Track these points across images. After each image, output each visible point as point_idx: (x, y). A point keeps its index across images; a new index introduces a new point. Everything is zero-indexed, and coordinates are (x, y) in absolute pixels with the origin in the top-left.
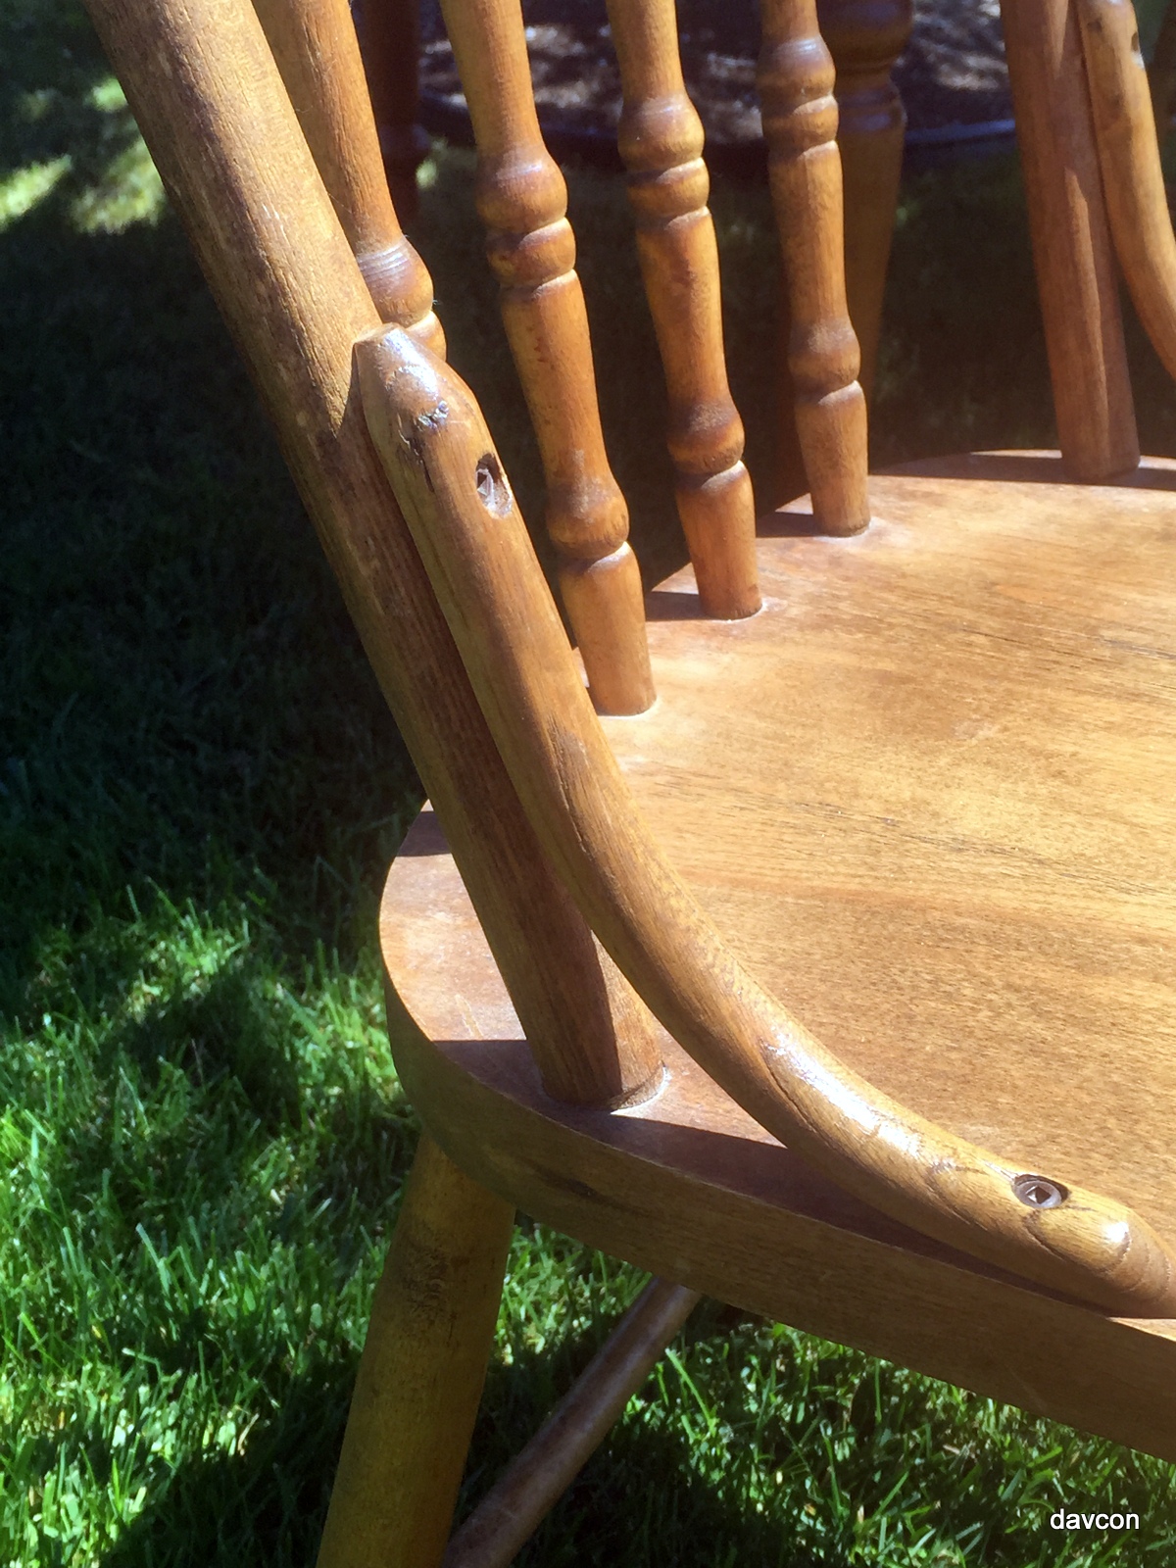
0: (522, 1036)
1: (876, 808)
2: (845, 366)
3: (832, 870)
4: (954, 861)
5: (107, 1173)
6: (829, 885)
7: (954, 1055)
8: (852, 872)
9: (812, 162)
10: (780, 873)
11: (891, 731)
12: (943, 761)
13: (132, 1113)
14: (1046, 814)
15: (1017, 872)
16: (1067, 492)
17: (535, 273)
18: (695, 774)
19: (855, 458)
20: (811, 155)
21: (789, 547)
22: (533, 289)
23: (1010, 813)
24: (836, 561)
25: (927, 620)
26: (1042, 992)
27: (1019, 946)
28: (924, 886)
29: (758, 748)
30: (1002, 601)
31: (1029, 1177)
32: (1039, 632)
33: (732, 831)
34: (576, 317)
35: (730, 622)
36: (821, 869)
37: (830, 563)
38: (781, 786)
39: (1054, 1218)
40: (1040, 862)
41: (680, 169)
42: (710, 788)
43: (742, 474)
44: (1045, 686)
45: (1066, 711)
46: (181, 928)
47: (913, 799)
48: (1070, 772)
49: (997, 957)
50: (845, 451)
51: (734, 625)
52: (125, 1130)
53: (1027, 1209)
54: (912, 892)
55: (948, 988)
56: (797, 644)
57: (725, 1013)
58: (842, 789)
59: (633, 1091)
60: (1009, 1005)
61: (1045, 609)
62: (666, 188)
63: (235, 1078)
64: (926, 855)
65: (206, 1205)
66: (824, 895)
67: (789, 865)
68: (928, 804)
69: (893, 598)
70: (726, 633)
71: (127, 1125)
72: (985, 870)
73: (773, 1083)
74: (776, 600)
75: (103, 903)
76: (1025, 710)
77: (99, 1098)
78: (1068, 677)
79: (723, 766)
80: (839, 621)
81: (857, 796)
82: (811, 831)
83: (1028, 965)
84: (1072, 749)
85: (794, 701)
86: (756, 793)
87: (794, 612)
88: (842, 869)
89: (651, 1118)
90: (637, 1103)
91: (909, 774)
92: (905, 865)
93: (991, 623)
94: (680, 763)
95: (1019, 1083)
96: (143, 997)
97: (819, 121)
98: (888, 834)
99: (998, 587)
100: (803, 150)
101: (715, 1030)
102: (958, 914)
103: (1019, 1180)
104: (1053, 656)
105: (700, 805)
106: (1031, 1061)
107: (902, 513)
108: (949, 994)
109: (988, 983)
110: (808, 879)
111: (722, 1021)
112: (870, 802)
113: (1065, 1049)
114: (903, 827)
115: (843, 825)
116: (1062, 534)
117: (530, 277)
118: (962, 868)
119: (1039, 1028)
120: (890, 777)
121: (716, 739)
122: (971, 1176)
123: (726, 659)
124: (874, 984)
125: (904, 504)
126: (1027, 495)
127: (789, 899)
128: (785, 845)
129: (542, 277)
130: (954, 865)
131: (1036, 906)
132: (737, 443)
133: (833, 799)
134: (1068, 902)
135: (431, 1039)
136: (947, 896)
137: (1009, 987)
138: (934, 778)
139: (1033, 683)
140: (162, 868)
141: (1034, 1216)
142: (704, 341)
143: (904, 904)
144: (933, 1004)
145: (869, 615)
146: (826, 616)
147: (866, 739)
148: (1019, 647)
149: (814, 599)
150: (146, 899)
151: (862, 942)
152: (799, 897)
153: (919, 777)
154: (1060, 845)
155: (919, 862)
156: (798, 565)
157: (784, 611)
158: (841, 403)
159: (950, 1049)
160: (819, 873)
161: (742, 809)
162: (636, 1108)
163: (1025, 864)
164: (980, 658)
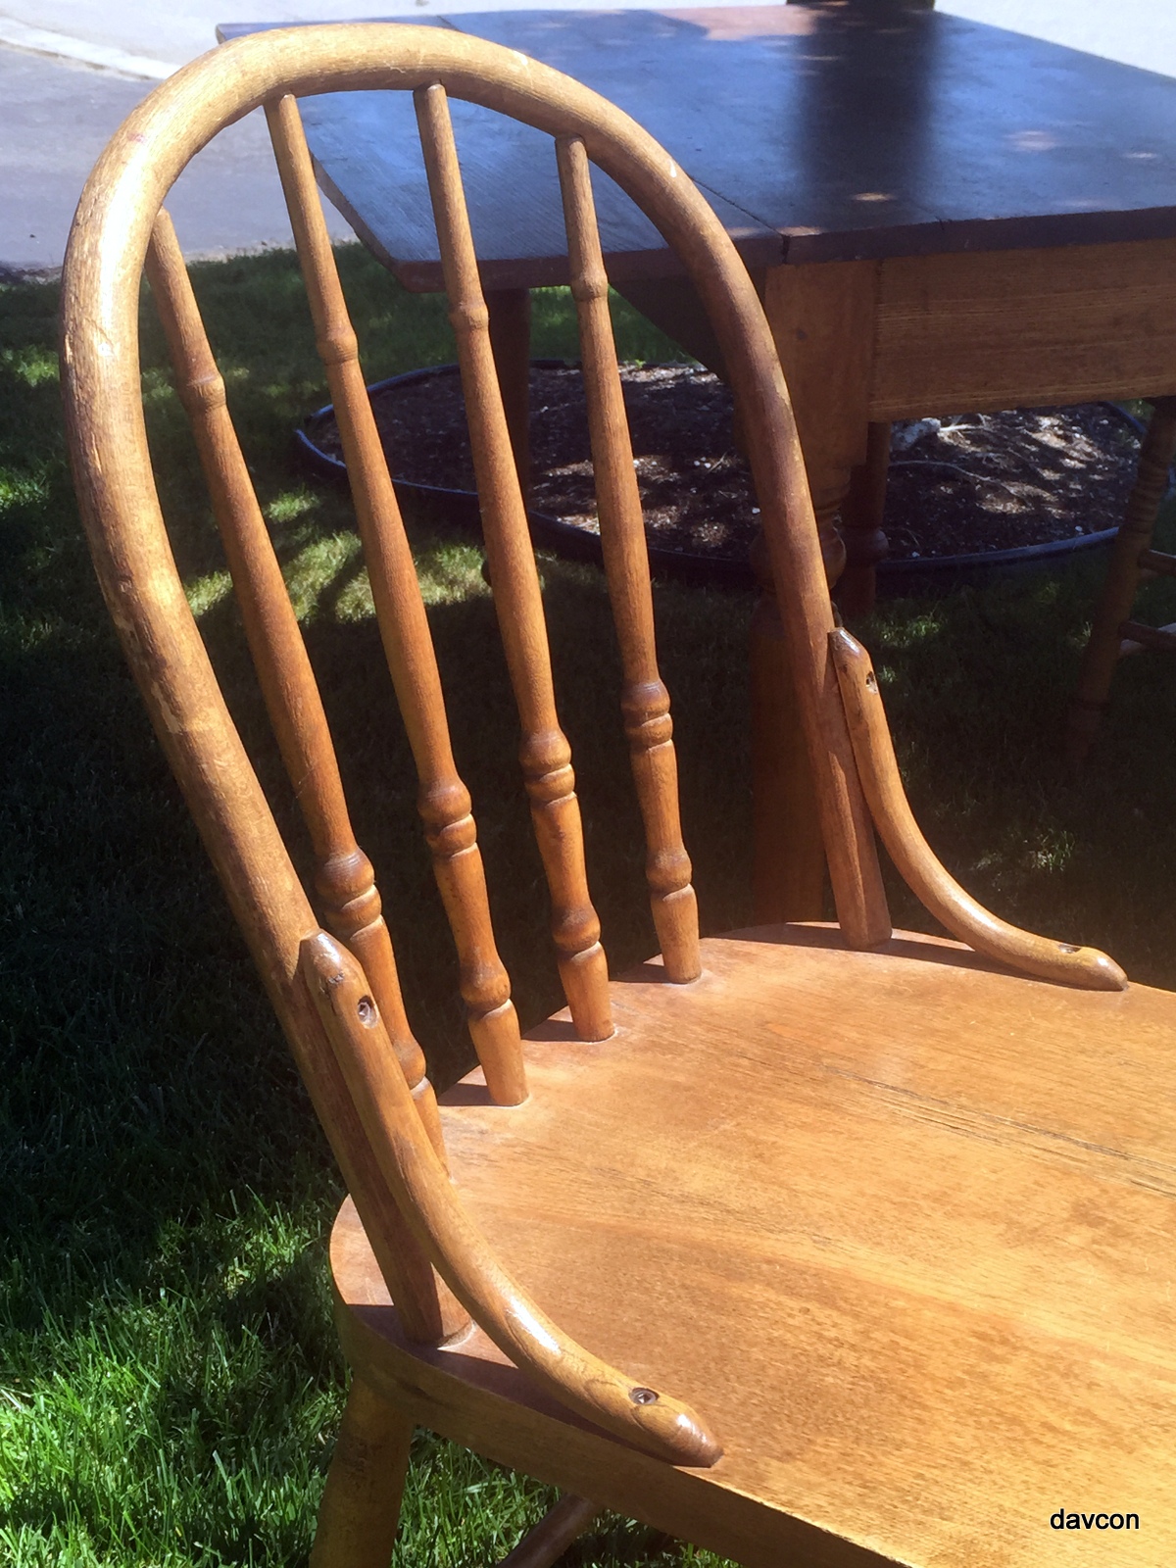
0: (392, 1304)
1: (642, 1174)
2: (679, 876)
3: (603, 1211)
4: (677, 1208)
5: (195, 1413)
6: (598, 1221)
7: (637, 1324)
8: (615, 1213)
9: (654, 755)
10: (572, 1212)
11: (667, 1123)
12: (693, 1144)
13: (219, 1368)
14: (743, 1181)
15: (712, 1217)
16: (839, 955)
17: (449, 849)
18: (539, 1147)
19: (688, 934)
20: (654, 750)
21: (644, 991)
22: (450, 856)
23: (721, 1180)
24: (671, 1002)
25: (716, 1047)
26: (700, 1290)
27: (697, 1261)
28: (655, 1224)
29: (583, 1132)
30: (768, 1035)
31: (642, 1389)
32: (783, 1058)
33: (551, 1185)
34: (475, 871)
35: (591, 1043)
36: (597, 1210)
37: (668, 1003)
38: (589, 1157)
39: (647, 1410)
40: (728, 1211)
41: (554, 773)
42: (546, 1156)
43: (598, 952)
44: (774, 1096)
45: (780, 1114)
46: (270, 1226)
47: (666, 1168)
48: (767, 1154)
49: (682, 1268)
50: (681, 930)
51: (593, 1046)
52: (213, 1382)
53: (635, 1405)
54: (646, 1227)
55: (648, 1286)
56: (628, 1060)
57: (486, 1292)
58: (625, 1161)
59: (451, 1337)
60: (679, 1297)
61: (793, 1042)
62: (544, 785)
63: (297, 1344)
64: (661, 1205)
65: (267, 1441)
66: (593, 1227)
67: (579, 1207)
68: (674, 1172)
69: (698, 1029)
70: (586, 1052)
71: (215, 1378)
72: (694, 1215)
73: (509, 1331)
74: (624, 1029)
75: (212, 1201)
76: (755, 1112)
77: (196, 1356)
78: (790, 1091)
79: (558, 1143)
80: (660, 1045)
81: (632, 1164)
82: (598, 1186)
83: (699, 1274)
84: (773, 1139)
85: (614, 1101)
86: (573, 1161)
87: (634, 1038)
88: (609, 1212)
89: (458, 1352)
90: (454, 1344)
91: (669, 1152)
92: (648, 1210)
93: (756, 1051)
94: (532, 1139)
95: (669, 1341)
96: (236, 1277)
97: (658, 731)
98: (644, 1191)
99: (770, 1025)
100: (648, 747)
101: (480, 1302)
102: (668, 1242)
103: (636, 1390)
104: (787, 1075)
105: (537, 1168)
106: (682, 1329)
107: (726, 967)
108: (647, 1289)
109: (671, 1283)
110: (588, 1216)
111: (484, 1297)
112: (639, 1169)
113: (701, 1323)
114: (654, 1186)
115: (618, 1184)
116: (824, 988)
117: (447, 850)
118: (680, 1213)
119: (692, 1311)
120: (657, 1153)
121: (559, 1125)
122: (608, 1386)
123: (581, 1069)
124: (606, 1282)
125: (729, 961)
126: (812, 957)
127: (573, 1229)
128: (580, 1195)
129: (455, 849)
130: (676, 1212)
131: (715, 1239)
132: (593, 933)
133: (618, 1166)
134: (735, 1236)
135: (347, 1302)
136: (666, 1230)
137: (684, 1286)
138: (683, 1155)
139: (766, 1093)
140: (259, 1176)
141: (637, 1409)
142: (571, 872)
143: (639, 1234)
144: (636, 1294)
145: (680, 1042)
146: (653, 1041)
147: (650, 1128)
148: (768, 1069)
149: (649, 1029)
150: (244, 1200)
151: (607, 1256)
152: (578, 1227)
153: (674, 1154)
154: (743, 1201)
155: (656, 1208)
156: (646, 1004)
157: (627, 1037)
158: (678, 900)
159: (637, 1320)
160: (595, 1213)
161: (562, 1171)
162: (452, 1346)
163: (718, 1212)
164: (741, 1075)
